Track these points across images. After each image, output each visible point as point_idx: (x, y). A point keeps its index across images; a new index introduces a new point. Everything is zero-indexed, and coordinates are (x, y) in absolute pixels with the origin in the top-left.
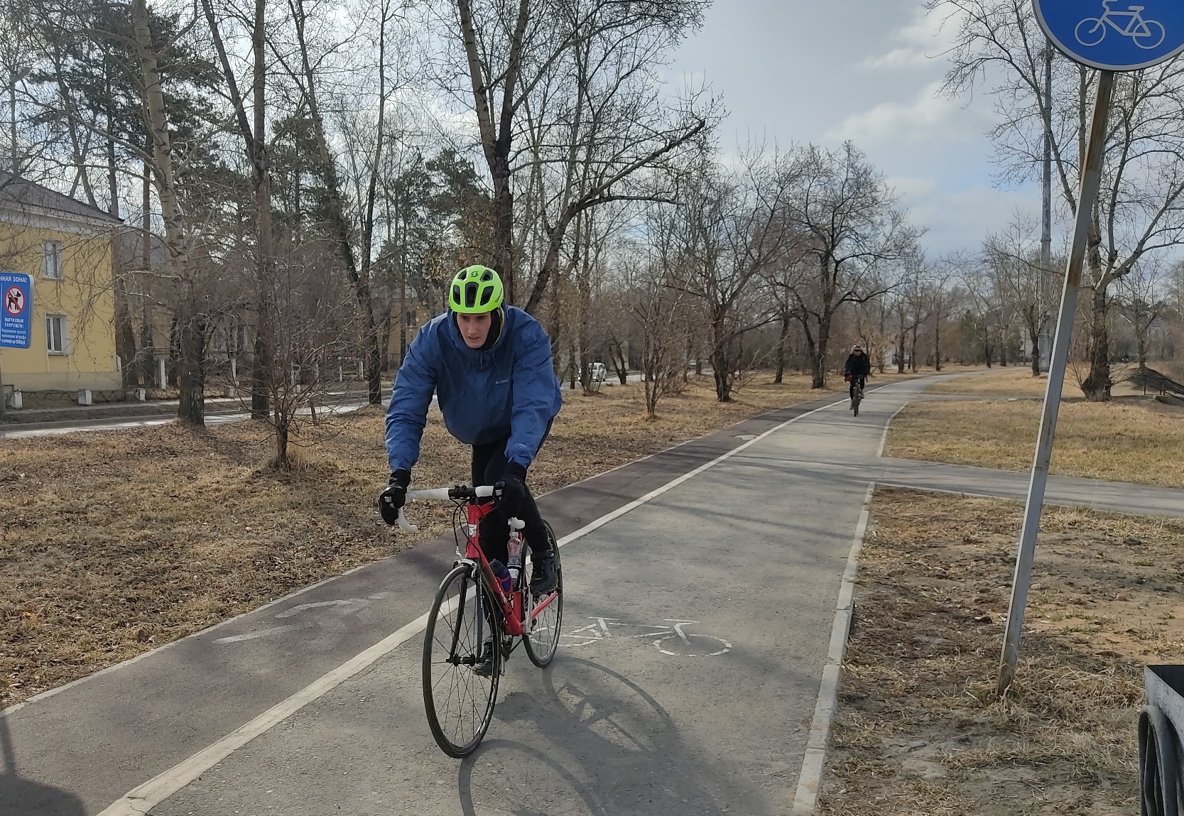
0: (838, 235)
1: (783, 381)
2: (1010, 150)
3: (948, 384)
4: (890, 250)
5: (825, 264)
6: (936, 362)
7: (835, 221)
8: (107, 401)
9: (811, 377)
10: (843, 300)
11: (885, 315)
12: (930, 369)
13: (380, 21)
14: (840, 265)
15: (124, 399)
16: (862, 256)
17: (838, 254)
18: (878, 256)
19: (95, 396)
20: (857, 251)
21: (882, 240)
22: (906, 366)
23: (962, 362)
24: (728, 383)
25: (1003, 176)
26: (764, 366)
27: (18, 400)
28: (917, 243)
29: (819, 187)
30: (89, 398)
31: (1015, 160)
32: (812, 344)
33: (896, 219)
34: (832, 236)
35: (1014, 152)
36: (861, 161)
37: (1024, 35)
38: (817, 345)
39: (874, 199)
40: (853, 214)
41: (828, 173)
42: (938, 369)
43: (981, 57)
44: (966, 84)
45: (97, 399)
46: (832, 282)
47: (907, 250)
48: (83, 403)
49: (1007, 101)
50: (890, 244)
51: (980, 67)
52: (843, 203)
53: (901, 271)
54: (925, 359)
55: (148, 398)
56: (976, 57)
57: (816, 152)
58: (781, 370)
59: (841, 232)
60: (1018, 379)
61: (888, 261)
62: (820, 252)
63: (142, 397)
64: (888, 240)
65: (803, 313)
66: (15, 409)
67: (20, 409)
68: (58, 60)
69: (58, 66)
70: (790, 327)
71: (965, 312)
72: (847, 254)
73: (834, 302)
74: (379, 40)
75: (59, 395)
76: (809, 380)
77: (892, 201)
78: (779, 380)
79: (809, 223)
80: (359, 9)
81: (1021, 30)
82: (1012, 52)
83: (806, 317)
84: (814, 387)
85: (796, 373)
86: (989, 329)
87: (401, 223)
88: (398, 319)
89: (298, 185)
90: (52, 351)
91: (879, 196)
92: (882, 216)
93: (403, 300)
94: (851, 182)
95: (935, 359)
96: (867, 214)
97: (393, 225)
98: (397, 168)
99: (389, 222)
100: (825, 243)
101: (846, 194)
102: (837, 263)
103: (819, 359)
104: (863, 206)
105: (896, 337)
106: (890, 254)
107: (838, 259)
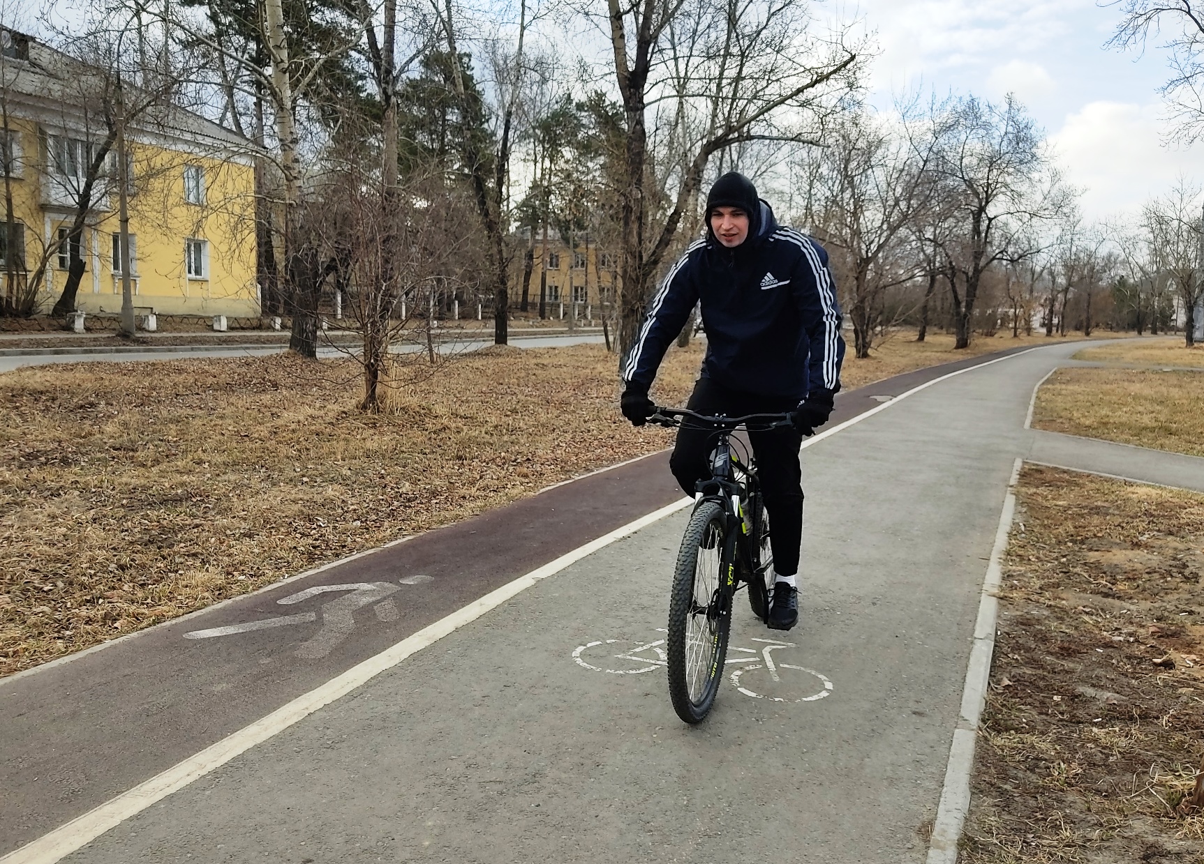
0: (993, 191)
1: (927, 338)
2: (1182, 107)
3: (1098, 350)
4: (1047, 209)
5: (977, 221)
6: (1085, 327)
7: (990, 177)
8: (243, 329)
9: (955, 336)
10: (994, 258)
11: (1035, 276)
12: (1079, 333)
14: (993, 221)
15: (259, 327)
16: (1017, 214)
17: (991, 210)
18: (1032, 215)
19: (230, 322)
20: (1012, 208)
21: (1039, 198)
22: (1054, 329)
23: (1111, 328)
24: (868, 339)
25: (1173, 135)
26: (907, 322)
27: (152, 323)
28: (1075, 203)
29: (976, 140)
30: (224, 324)
31: (1186, 118)
32: (958, 303)
33: (1056, 176)
34: (987, 192)
35: (1186, 110)
36: (1023, 114)
38: (964, 304)
39: (1033, 156)
40: (1011, 170)
41: (986, 126)
42: (1088, 334)
43: (1157, 7)
44: (1138, 35)
45: (234, 325)
46: (983, 240)
47: (1065, 210)
48: (218, 328)
49: (1182, 56)
50: (1048, 204)
51: (1155, 18)
52: (1000, 158)
53: (1057, 231)
54: (1074, 323)
55: (283, 327)
56: (1151, 6)
57: (976, 103)
58: (924, 328)
59: (995, 188)
60: (1170, 348)
61: (1044, 220)
62: (973, 208)
63: (278, 327)
64: (1045, 198)
65: (951, 271)
66: (149, 331)
67: (154, 332)
70: (937, 285)
71: (1118, 278)
72: (1002, 211)
73: (982, 262)
75: (196, 320)
76: (952, 340)
77: (1052, 158)
78: (921, 338)
79: (963, 178)
83: (954, 274)
84: (957, 347)
85: (938, 332)
86: (1142, 296)
87: (547, 163)
88: (540, 260)
89: (444, 120)
90: (193, 276)
91: (1039, 153)
92: (1040, 175)
93: (545, 241)
94: (1011, 136)
95: (1085, 324)
96: (1025, 170)
97: (539, 165)
98: (546, 108)
99: (535, 162)
100: (978, 198)
101: (1004, 148)
102: (990, 220)
103: (965, 318)
104: (1021, 162)
105: (1046, 300)
106: (1047, 212)
107: (991, 216)
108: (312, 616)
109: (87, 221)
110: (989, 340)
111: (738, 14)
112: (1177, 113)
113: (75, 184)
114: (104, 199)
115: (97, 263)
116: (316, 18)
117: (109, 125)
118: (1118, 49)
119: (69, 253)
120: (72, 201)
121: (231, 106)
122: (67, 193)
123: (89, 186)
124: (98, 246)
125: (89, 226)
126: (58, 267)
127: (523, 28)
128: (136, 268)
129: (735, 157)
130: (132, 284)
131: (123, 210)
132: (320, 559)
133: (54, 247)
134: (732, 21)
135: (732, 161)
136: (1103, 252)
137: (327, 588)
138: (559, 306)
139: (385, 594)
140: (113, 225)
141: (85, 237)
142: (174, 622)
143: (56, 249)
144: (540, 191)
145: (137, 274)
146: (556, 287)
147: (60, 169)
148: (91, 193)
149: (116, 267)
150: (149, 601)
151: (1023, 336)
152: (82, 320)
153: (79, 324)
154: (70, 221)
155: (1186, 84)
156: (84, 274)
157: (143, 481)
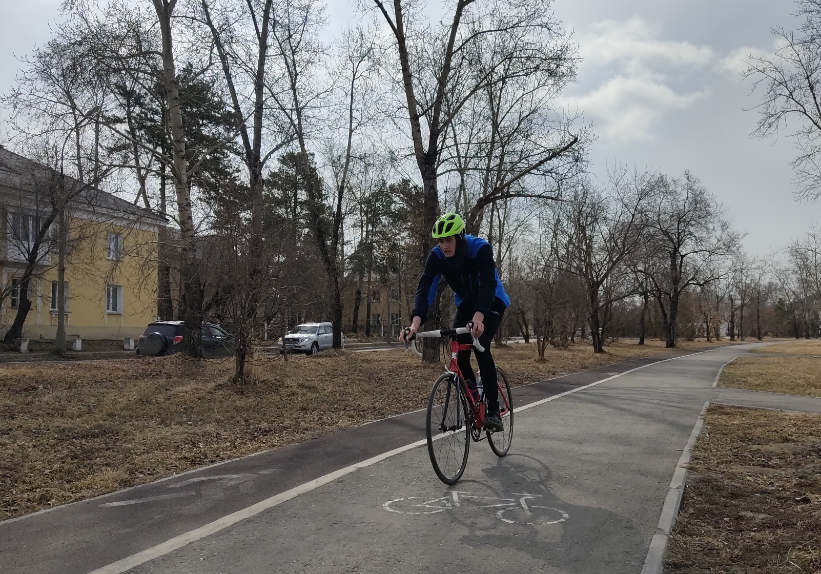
0: (682, 238)
1: (645, 343)
2: (807, 174)
3: (767, 349)
4: (721, 248)
5: (674, 258)
6: (758, 335)
7: (680, 228)
9: (665, 339)
10: (688, 284)
11: (719, 299)
12: (753, 338)
13: (352, 79)
16: (700, 252)
17: (683, 250)
18: (711, 253)
19: (136, 343)
20: (696, 249)
21: (714, 241)
22: (736, 336)
23: (777, 335)
25: (802, 193)
26: (631, 334)
27: (79, 345)
28: (740, 244)
29: (667, 203)
30: (132, 345)
31: (811, 182)
32: (665, 315)
33: (724, 226)
34: (678, 238)
35: (809, 176)
36: (698, 185)
37: (814, 95)
38: (669, 316)
39: (708, 213)
40: (693, 223)
41: (673, 193)
42: (760, 339)
43: (783, 110)
44: (773, 128)
46: (679, 271)
47: (733, 249)
48: (128, 348)
49: (803, 141)
50: (721, 244)
51: (783, 117)
52: (685, 215)
53: (729, 263)
54: (749, 332)
56: (779, 110)
57: (664, 178)
58: (643, 335)
59: (684, 235)
60: (819, 345)
61: (720, 256)
62: (670, 250)
64: (718, 241)
65: (658, 292)
66: (76, 351)
67: (79, 351)
68: (129, 109)
69: (129, 113)
70: (649, 303)
71: (778, 301)
72: (689, 251)
73: (681, 284)
74: (350, 92)
75: (111, 343)
76: (663, 343)
77: (721, 213)
78: (642, 342)
79: (661, 229)
80: (336, 70)
81: (812, 91)
82: (806, 106)
84: (667, 347)
85: (654, 338)
86: (796, 312)
87: (370, 228)
88: (366, 295)
89: (296, 199)
90: (110, 311)
91: (712, 210)
92: (714, 224)
93: (369, 282)
94: (691, 200)
95: (757, 332)
96: (703, 223)
97: (365, 229)
98: (369, 190)
99: (362, 227)
100: (673, 242)
101: (687, 209)
102: (683, 257)
103: (671, 326)
104: (700, 217)
106: (721, 251)
107: (683, 254)
108: (194, 493)
109: (34, 272)
110: (690, 343)
111: (499, 121)
112: (804, 179)
113: (26, 246)
114: (47, 256)
115: (39, 302)
116: (205, 131)
117: (53, 204)
118: (759, 138)
119: (19, 295)
120: (23, 258)
121: (143, 191)
122: (20, 252)
123: (36, 247)
124: (41, 290)
125: (35, 275)
126: (10, 305)
127: (351, 131)
128: (70, 305)
129: (502, 219)
130: (65, 317)
131: (61, 263)
132: (200, 464)
133: (8, 291)
134: (495, 126)
135: (500, 221)
136: (765, 281)
137: (203, 478)
138: (380, 328)
139: (247, 479)
140: (53, 275)
141: (32, 283)
142: (91, 499)
143: (10, 292)
144: (365, 247)
145: (69, 310)
146: (378, 315)
147: (16, 236)
148: (38, 252)
149: (53, 306)
150: (74, 489)
151: (714, 340)
152: (26, 344)
153: (24, 347)
154: (21, 272)
155: (809, 159)
156: (30, 311)
157: (70, 426)
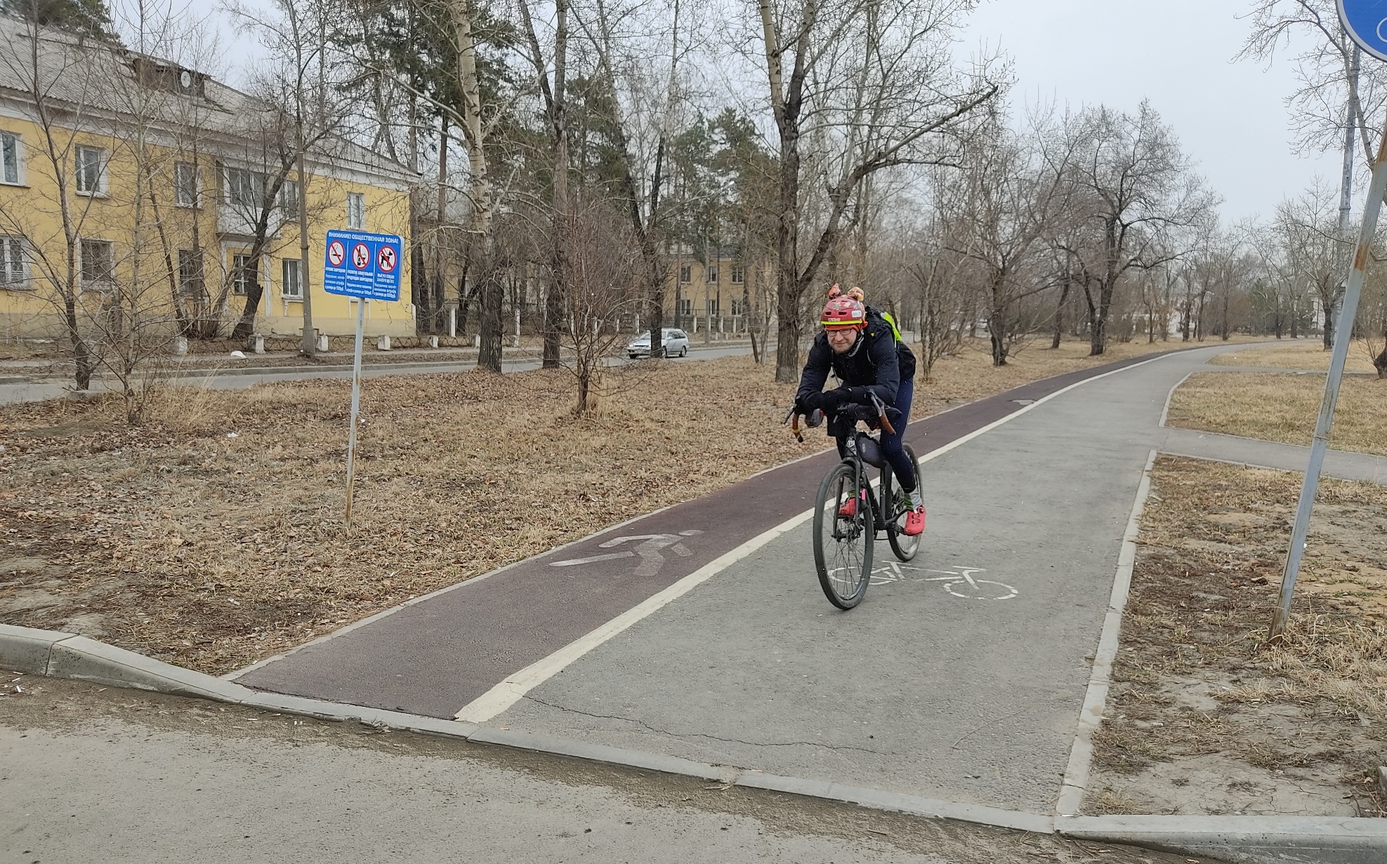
0: (1126, 199)
1: (1061, 345)
2: (1310, 116)
3: (1234, 355)
4: (1181, 216)
5: (1111, 227)
6: (1223, 332)
7: (1124, 186)
8: (404, 347)
9: (1089, 343)
10: (1129, 265)
11: (1171, 282)
12: (1216, 338)
14: (1127, 229)
15: (419, 346)
16: (1151, 221)
17: (1125, 217)
18: (1167, 221)
19: (393, 342)
20: (1145, 215)
21: (1173, 206)
22: (1191, 334)
23: (1250, 332)
24: (1005, 347)
25: (1303, 144)
26: (1042, 330)
27: (324, 344)
29: (1108, 149)
30: (387, 344)
31: (1316, 127)
32: (1093, 310)
34: (1120, 201)
36: (1156, 122)
38: (1098, 310)
39: (1166, 164)
40: (1144, 178)
42: (1225, 339)
45: (396, 345)
46: (1117, 246)
48: (382, 348)
50: (1182, 210)
51: (1285, 30)
52: (1133, 165)
53: (1192, 238)
54: (1211, 328)
55: (440, 345)
57: (1107, 114)
58: (1059, 334)
59: (1129, 196)
60: (1308, 352)
61: (1179, 227)
62: (1107, 216)
63: (435, 344)
64: (1179, 205)
65: (1086, 278)
66: (322, 351)
67: (326, 352)
70: (1071, 293)
71: (1255, 281)
72: (1134, 219)
73: (1118, 266)
76: (1086, 347)
78: (1056, 345)
79: (1096, 187)
83: (1088, 281)
84: (1092, 354)
85: (1072, 338)
86: (1281, 299)
93: (678, 256)
95: (1222, 328)
96: (1159, 179)
100: (1113, 206)
102: (1124, 227)
103: (1100, 325)
105: (1182, 305)
107: (1125, 222)
109: (264, 249)
110: (1124, 346)
113: (252, 213)
117: (283, 158)
119: (244, 279)
123: (265, 216)
126: (234, 291)
127: (675, 60)
141: (262, 263)
148: (269, 222)
149: (285, 291)
151: (1159, 342)
153: (260, 346)
154: (248, 247)
155: (1314, 94)
156: (262, 298)
